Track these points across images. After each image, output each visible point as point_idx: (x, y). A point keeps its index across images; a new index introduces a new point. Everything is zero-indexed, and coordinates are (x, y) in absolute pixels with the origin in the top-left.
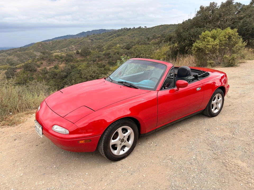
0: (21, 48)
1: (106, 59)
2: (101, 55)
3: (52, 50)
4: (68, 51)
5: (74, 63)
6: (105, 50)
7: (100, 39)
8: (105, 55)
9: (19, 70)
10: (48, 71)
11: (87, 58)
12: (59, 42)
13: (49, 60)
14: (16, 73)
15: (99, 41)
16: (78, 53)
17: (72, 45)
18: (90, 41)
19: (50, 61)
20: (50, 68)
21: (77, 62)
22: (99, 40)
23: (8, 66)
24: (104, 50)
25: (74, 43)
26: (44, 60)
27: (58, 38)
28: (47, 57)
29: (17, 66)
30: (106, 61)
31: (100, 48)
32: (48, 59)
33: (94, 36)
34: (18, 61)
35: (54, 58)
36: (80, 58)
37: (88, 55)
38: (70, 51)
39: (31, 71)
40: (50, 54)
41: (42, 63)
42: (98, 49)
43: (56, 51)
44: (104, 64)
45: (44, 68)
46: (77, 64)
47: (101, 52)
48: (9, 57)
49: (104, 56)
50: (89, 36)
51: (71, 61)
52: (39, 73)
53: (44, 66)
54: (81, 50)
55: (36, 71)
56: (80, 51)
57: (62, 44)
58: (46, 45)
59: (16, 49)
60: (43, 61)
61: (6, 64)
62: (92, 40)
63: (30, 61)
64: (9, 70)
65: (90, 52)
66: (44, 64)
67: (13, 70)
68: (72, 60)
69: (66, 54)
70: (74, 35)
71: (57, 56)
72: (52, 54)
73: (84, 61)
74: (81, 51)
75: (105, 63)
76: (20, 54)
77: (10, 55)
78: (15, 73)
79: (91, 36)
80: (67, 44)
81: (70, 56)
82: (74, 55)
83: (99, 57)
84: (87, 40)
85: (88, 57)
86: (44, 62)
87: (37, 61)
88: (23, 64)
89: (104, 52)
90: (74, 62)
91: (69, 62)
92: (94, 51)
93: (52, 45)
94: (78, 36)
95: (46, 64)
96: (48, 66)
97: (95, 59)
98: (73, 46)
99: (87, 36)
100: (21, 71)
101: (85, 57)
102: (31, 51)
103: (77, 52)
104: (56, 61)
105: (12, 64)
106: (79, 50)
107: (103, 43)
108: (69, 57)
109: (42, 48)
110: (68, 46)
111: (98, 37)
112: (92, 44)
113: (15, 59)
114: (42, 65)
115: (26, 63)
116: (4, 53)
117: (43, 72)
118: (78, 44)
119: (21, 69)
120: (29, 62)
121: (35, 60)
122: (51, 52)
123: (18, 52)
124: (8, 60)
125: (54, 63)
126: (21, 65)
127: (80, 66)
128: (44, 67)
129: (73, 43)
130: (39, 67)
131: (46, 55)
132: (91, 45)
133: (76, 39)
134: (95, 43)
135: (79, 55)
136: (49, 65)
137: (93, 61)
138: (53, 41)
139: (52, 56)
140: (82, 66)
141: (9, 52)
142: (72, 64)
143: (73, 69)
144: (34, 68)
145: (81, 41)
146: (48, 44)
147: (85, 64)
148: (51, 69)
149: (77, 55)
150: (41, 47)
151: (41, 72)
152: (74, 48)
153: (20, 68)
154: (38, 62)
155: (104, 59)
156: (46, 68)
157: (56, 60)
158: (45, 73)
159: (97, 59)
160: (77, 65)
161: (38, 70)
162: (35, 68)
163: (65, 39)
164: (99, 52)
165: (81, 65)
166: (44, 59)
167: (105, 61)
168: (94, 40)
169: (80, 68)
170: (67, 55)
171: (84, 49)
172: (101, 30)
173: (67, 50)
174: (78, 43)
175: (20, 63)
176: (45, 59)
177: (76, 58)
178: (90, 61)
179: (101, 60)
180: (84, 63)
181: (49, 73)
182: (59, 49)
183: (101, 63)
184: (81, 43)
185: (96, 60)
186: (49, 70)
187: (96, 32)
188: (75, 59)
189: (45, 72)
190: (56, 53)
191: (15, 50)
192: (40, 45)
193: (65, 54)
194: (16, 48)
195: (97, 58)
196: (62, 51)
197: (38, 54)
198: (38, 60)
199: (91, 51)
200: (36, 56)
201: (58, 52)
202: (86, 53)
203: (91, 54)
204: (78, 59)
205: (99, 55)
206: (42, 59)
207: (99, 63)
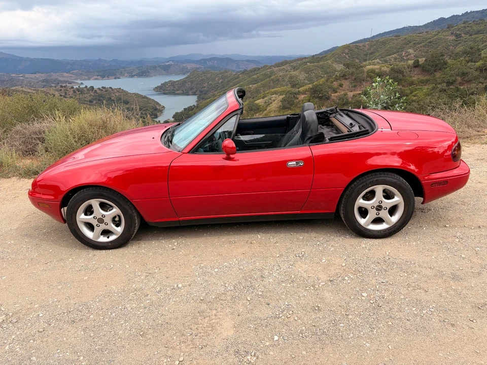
0: (313, 56)
1: (481, 80)
2: (471, 70)
3: (365, 60)
4: (399, 61)
5: (403, 86)
6: (484, 58)
7: (478, 32)
8: (480, 69)
9: (303, 96)
10: (350, 100)
11: (434, 76)
12: (384, 43)
13: (355, 79)
14: (297, 100)
15: (476, 38)
16: (416, 65)
17: (410, 48)
18: (454, 37)
19: (357, 82)
20: (353, 96)
21: (412, 84)
22: (477, 36)
23: (288, 88)
24: (481, 59)
25: (414, 44)
26: (346, 79)
27: (385, 33)
28: (352, 74)
29: (301, 89)
30: (481, 84)
31: (472, 54)
32: (353, 78)
33: (465, 27)
34: (305, 80)
35: (365, 76)
36: (420, 76)
37: (440, 69)
38: (402, 60)
39: (320, 98)
40: (358, 67)
41: (342, 84)
42: (465, 57)
43: (374, 61)
44: (473, 90)
45: (343, 95)
46: (410, 89)
47: (474, 64)
48: (293, 73)
49: (476, 73)
50: (452, 27)
52: (333, 103)
53: (344, 90)
54: (424, 59)
55: (328, 98)
56: (422, 61)
57: (388, 46)
58: (356, 50)
59: (305, 58)
60: (344, 81)
61: (287, 85)
62: (458, 36)
63: (322, 81)
64: (288, 95)
65: (445, 63)
66: (344, 86)
67: (294, 96)
68: (401, 80)
69: (390, 67)
71: (371, 72)
72: (362, 67)
73: (423, 82)
74: (426, 60)
75: (477, 88)
76: (310, 68)
77: (295, 68)
78: (295, 101)
79: (456, 27)
80: (398, 47)
81: (397, 72)
83: (463, 74)
84: (446, 36)
85: (438, 75)
86: (346, 84)
87: (335, 81)
88: (311, 86)
89: (478, 64)
90: (404, 84)
92: (454, 62)
93: (369, 49)
94: (428, 27)
95: (347, 88)
96: (351, 92)
97: (454, 79)
98: (411, 51)
99: (448, 28)
100: (305, 97)
101: (431, 73)
102: (329, 62)
103: (414, 63)
104: (368, 81)
105: (294, 86)
106: (420, 60)
107: (485, 42)
108: (396, 75)
109: (349, 57)
110: (400, 50)
111: (475, 28)
112: (457, 45)
113: (301, 76)
114: (341, 88)
115: (314, 84)
116: (287, 65)
117: (340, 102)
118: (424, 46)
119: (306, 94)
120: (321, 83)
121: (331, 79)
123: (308, 64)
124: (291, 77)
125: (362, 86)
126: (308, 88)
127: (414, 93)
128: (343, 93)
129: (411, 44)
130: (335, 91)
131: (352, 70)
132: (453, 46)
133: (421, 35)
134: (465, 42)
135: (417, 70)
136: (354, 88)
137: (447, 83)
138: (372, 41)
139: (363, 72)
140: (418, 94)
141: (294, 64)
144: (326, 93)
145: (431, 40)
146: (362, 48)
147: (428, 89)
148: (356, 96)
149: (415, 69)
150: (348, 54)
151: (338, 101)
152: (412, 56)
153: (304, 93)
154: (334, 83)
155: (476, 78)
156: (347, 94)
157: (369, 79)
158: (344, 105)
159: (459, 79)
160: (409, 92)
161: (333, 97)
162: (328, 94)
163: (397, 36)
164: (468, 63)
165: (417, 92)
166: (347, 77)
167: (477, 85)
168: (463, 35)
169: (414, 98)
170: (392, 69)
171: (433, 57)
173: (395, 59)
174: (423, 44)
175: (306, 84)
176: (349, 78)
177: (411, 77)
178: (440, 83)
179: (469, 81)
180: (426, 87)
181: (350, 105)
182: (381, 57)
184: (430, 42)
185: (454, 81)
186: (352, 98)
187: (473, 17)
188: (407, 78)
189: (344, 102)
190: (371, 66)
191: (304, 60)
192: (347, 51)
193: (388, 67)
194: (307, 57)
195: (457, 77)
196: (386, 61)
197: (340, 67)
198: (336, 79)
199: (449, 61)
200: (336, 71)
201: (378, 63)
202: (436, 66)
203: (447, 68)
204: (414, 78)
205: (465, 71)
206: (344, 76)
207: (462, 87)
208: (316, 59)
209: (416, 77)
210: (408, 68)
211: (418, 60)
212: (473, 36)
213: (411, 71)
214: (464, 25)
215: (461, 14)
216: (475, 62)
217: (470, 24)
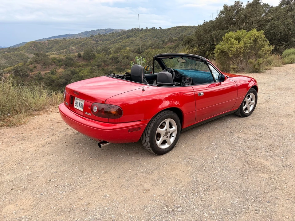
0: (9, 48)
1: (113, 64)
2: (108, 59)
3: (47, 52)
4: (68, 53)
5: (75, 68)
6: (112, 53)
7: (106, 40)
8: (112, 59)
9: (7, 75)
10: (43, 76)
11: (90, 62)
12: (57, 42)
13: (44, 63)
15: (106, 43)
16: (79, 56)
17: (73, 46)
18: (95, 42)
19: (46, 65)
20: (45, 74)
21: (79, 66)
22: (106, 42)
24: (111, 54)
25: (75, 44)
26: (38, 63)
27: (56, 37)
28: (42, 59)
29: (6, 70)
31: (106, 50)
33: (99, 37)
34: (5, 64)
35: (50, 61)
36: (83, 62)
37: (92, 59)
38: (70, 53)
39: (22, 76)
40: (45, 56)
41: (36, 67)
42: (103, 52)
43: (53, 53)
44: (110, 70)
45: (38, 73)
46: (79, 69)
47: (108, 56)
49: (110, 61)
50: (93, 36)
51: (72, 65)
52: (31, 79)
53: (38, 70)
54: (83, 53)
55: (27, 76)
56: (82, 53)
57: (60, 44)
58: (40, 45)
59: (3, 49)
62: (97, 41)
63: (20, 64)
65: (94, 55)
66: (37, 68)
68: (73, 64)
69: (65, 56)
70: (76, 35)
71: (54, 59)
72: (48, 56)
73: (87, 66)
74: (84, 53)
75: (112, 69)
76: (8, 56)
79: (95, 37)
80: (66, 45)
81: (70, 59)
82: (75, 59)
83: (104, 61)
84: (91, 41)
85: (92, 62)
86: (39, 66)
87: (30, 64)
88: (12, 68)
89: (111, 56)
90: (75, 66)
91: (69, 67)
92: (99, 55)
93: (48, 46)
94: (80, 35)
95: (40, 69)
96: (43, 71)
98: (74, 48)
99: (91, 36)
101: (88, 61)
102: (22, 52)
103: (78, 55)
104: (53, 64)
106: (81, 53)
107: (110, 45)
108: (69, 61)
109: (36, 49)
110: (68, 47)
111: (104, 38)
112: (97, 46)
113: (3, 61)
114: (35, 69)
115: (15, 66)
117: (37, 78)
118: (80, 46)
119: (10, 73)
120: (20, 65)
121: (27, 63)
122: (47, 54)
123: (6, 53)
125: (50, 68)
126: (10, 69)
127: (82, 72)
128: (38, 72)
129: (73, 44)
130: (32, 71)
131: (41, 57)
132: (95, 47)
133: (77, 39)
134: (101, 44)
135: (80, 59)
136: (44, 69)
137: (98, 66)
138: (49, 41)
139: (48, 59)
140: (84, 72)
142: (72, 69)
143: (74, 75)
144: (25, 72)
145: (84, 42)
146: (44, 44)
147: (88, 69)
148: (47, 74)
149: (79, 58)
150: (35, 47)
151: (35, 77)
152: (75, 51)
154: (30, 66)
155: (111, 63)
156: (41, 73)
157: (53, 63)
158: (40, 79)
159: (103, 64)
160: (78, 71)
161: (31, 75)
162: (27, 73)
163: (64, 39)
164: (105, 55)
165: (83, 71)
166: (38, 62)
167: (112, 67)
168: (99, 41)
169: (82, 74)
170: (67, 58)
171: (87, 52)
172: (107, 29)
173: (66, 52)
174: (80, 44)
175: (8, 67)
176: (40, 63)
177: (78, 62)
178: (94, 66)
179: (108, 65)
180: (87, 68)
181: (44, 80)
182: (57, 50)
183: (108, 68)
184: (83, 44)
185: (101, 65)
186: (45, 75)
187: (102, 32)
188: (76, 63)
189: (40, 78)
190: (53, 55)
191: (2, 50)
192: (33, 45)
193: (64, 57)
194: (4, 48)
195: (102, 63)
196: (61, 53)
197: (31, 56)
198: (31, 64)
199: (96, 54)
200: (28, 58)
201: (56, 54)
202: (90, 57)
203: (95, 58)
204: (80, 63)
205: (105, 59)
206: (36, 61)
207: (105, 68)
208: (10, 50)
209: (81, 63)
210: (75, 57)
211: (80, 53)
212: (104, 42)
213: (77, 59)
214: (99, 36)
215: (96, 30)
216: (108, 55)
217: (101, 35)
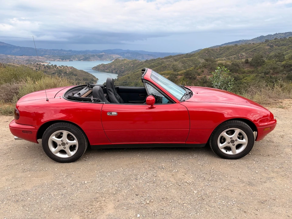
0: (187, 54)
1: (285, 72)
3: (217, 58)
4: (236, 59)
5: (239, 74)
6: (286, 60)
7: (283, 45)
8: (284, 66)
9: (180, 77)
10: (208, 80)
11: (257, 69)
12: (228, 48)
13: (211, 68)
14: (177, 79)
16: (247, 62)
17: (243, 52)
18: (269, 47)
19: (212, 70)
21: (244, 73)
22: (282, 47)
23: (172, 71)
24: (284, 60)
25: (246, 50)
26: (206, 68)
27: (229, 43)
28: (209, 65)
29: (179, 73)
30: (284, 75)
31: (280, 57)
32: (210, 67)
33: (275, 42)
34: (181, 67)
36: (248, 69)
37: (261, 65)
38: (239, 59)
39: (190, 78)
40: (213, 62)
41: (204, 71)
42: (275, 59)
43: (222, 58)
47: (280, 63)
48: (175, 63)
49: (282, 68)
50: (268, 41)
51: (236, 71)
52: (197, 81)
53: (204, 74)
54: (251, 59)
55: (195, 79)
56: (250, 59)
57: (231, 50)
58: (212, 51)
59: (182, 55)
60: (205, 69)
61: (171, 70)
62: (272, 46)
63: (191, 68)
64: (171, 76)
65: (264, 62)
66: (204, 72)
67: (175, 77)
68: (238, 70)
69: (232, 62)
70: (249, 40)
71: (221, 65)
72: (215, 61)
73: (252, 72)
75: (282, 77)
76: (185, 61)
77: (176, 60)
78: (175, 80)
79: (270, 42)
80: (237, 51)
81: (235, 65)
82: (242, 65)
83: (274, 68)
84: (264, 46)
85: (259, 68)
86: (206, 71)
88: (185, 71)
89: (283, 63)
90: (239, 72)
91: (233, 72)
92: (269, 61)
93: (219, 52)
94: (254, 41)
95: (206, 73)
96: (209, 75)
97: (268, 71)
98: (244, 54)
99: (266, 41)
100: (181, 77)
101: (256, 67)
102: (196, 57)
103: (245, 61)
105: (175, 70)
106: (249, 59)
107: (287, 50)
108: (235, 67)
109: (208, 55)
110: (237, 53)
111: (281, 42)
112: (271, 52)
113: (179, 65)
114: (203, 73)
115: (187, 70)
116: (172, 58)
117: (202, 81)
118: (251, 51)
119: (182, 76)
120: (191, 69)
121: (197, 68)
122: (217, 59)
123: (184, 58)
124: (173, 66)
126: (183, 72)
127: (245, 78)
128: (204, 76)
129: (244, 50)
130: (199, 75)
131: (209, 63)
132: (268, 52)
133: (249, 45)
134: (276, 50)
136: (210, 73)
137: (265, 73)
138: (221, 47)
139: (216, 64)
140: (248, 79)
141: (176, 58)
142: (236, 75)
143: (236, 81)
144: (194, 76)
146: (215, 51)
147: (253, 76)
149: (246, 64)
150: (207, 53)
151: (200, 80)
152: (245, 57)
153: (181, 75)
154: (199, 70)
155: (282, 71)
156: (206, 77)
158: (204, 83)
159: (271, 71)
160: (242, 77)
161: (197, 78)
163: (236, 45)
164: (277, 62)
165: (247, 77)
166: (206, 67)
167: (282, 75)
168: (274, 46)
169: (245, 81)
170: (233, 64)
171: (256, 58)
172: (288, 33)
173: (235, 58)
174: (251, 50)
175: (182, 70)
176: (208, 67)
177: (243, 69)
178: (260, 73)
179: (277, 73)
180: (252, 75)
181: (207, 83)
182: (226, 56)
183: (276, 76)
184: (255, 49)
185: (269, 72)
187: (280, 36)
188: (241, 69)
189: (204, 81)
190: (221, 61)
191: (182, 56)
192: (207, 52)
193: (230, 62)
195: (271, 70)
196: (229, 59)
197: (202, 61)
198: (200, 68)
199: (266, 61)
200: (200, 63)
201: (225, 59)
202: (258, 63)
203: (264, 64)
204: (246, 70)
205: (275, 66)
206: (205, 66)
207: (273, 76)
208: (188, 56)
209: (246, 69)
210: (242, 63)
211: (248, 59)
212: (280, 47)
213: (243, 65)
214: (275, 40)
215: (273, 34)
216: (281, 62)
217: (278, 40)
